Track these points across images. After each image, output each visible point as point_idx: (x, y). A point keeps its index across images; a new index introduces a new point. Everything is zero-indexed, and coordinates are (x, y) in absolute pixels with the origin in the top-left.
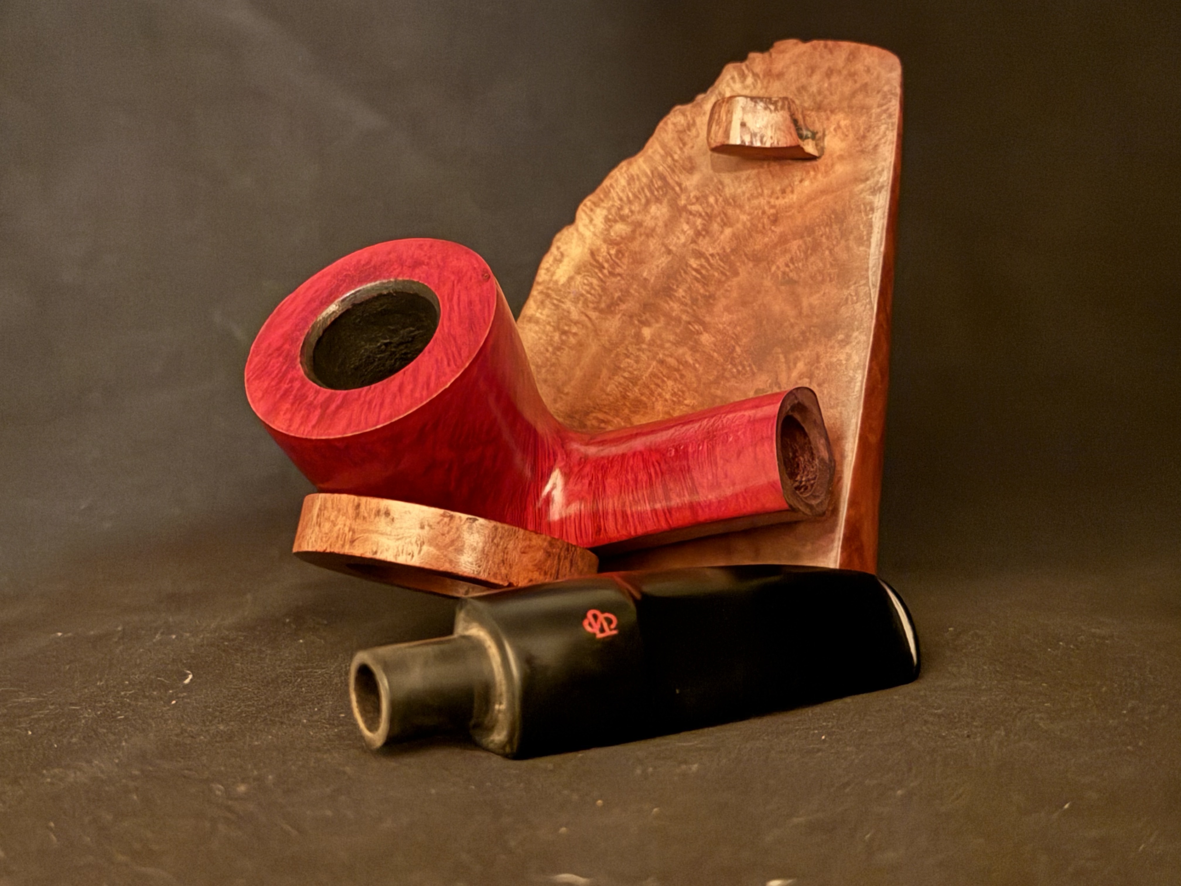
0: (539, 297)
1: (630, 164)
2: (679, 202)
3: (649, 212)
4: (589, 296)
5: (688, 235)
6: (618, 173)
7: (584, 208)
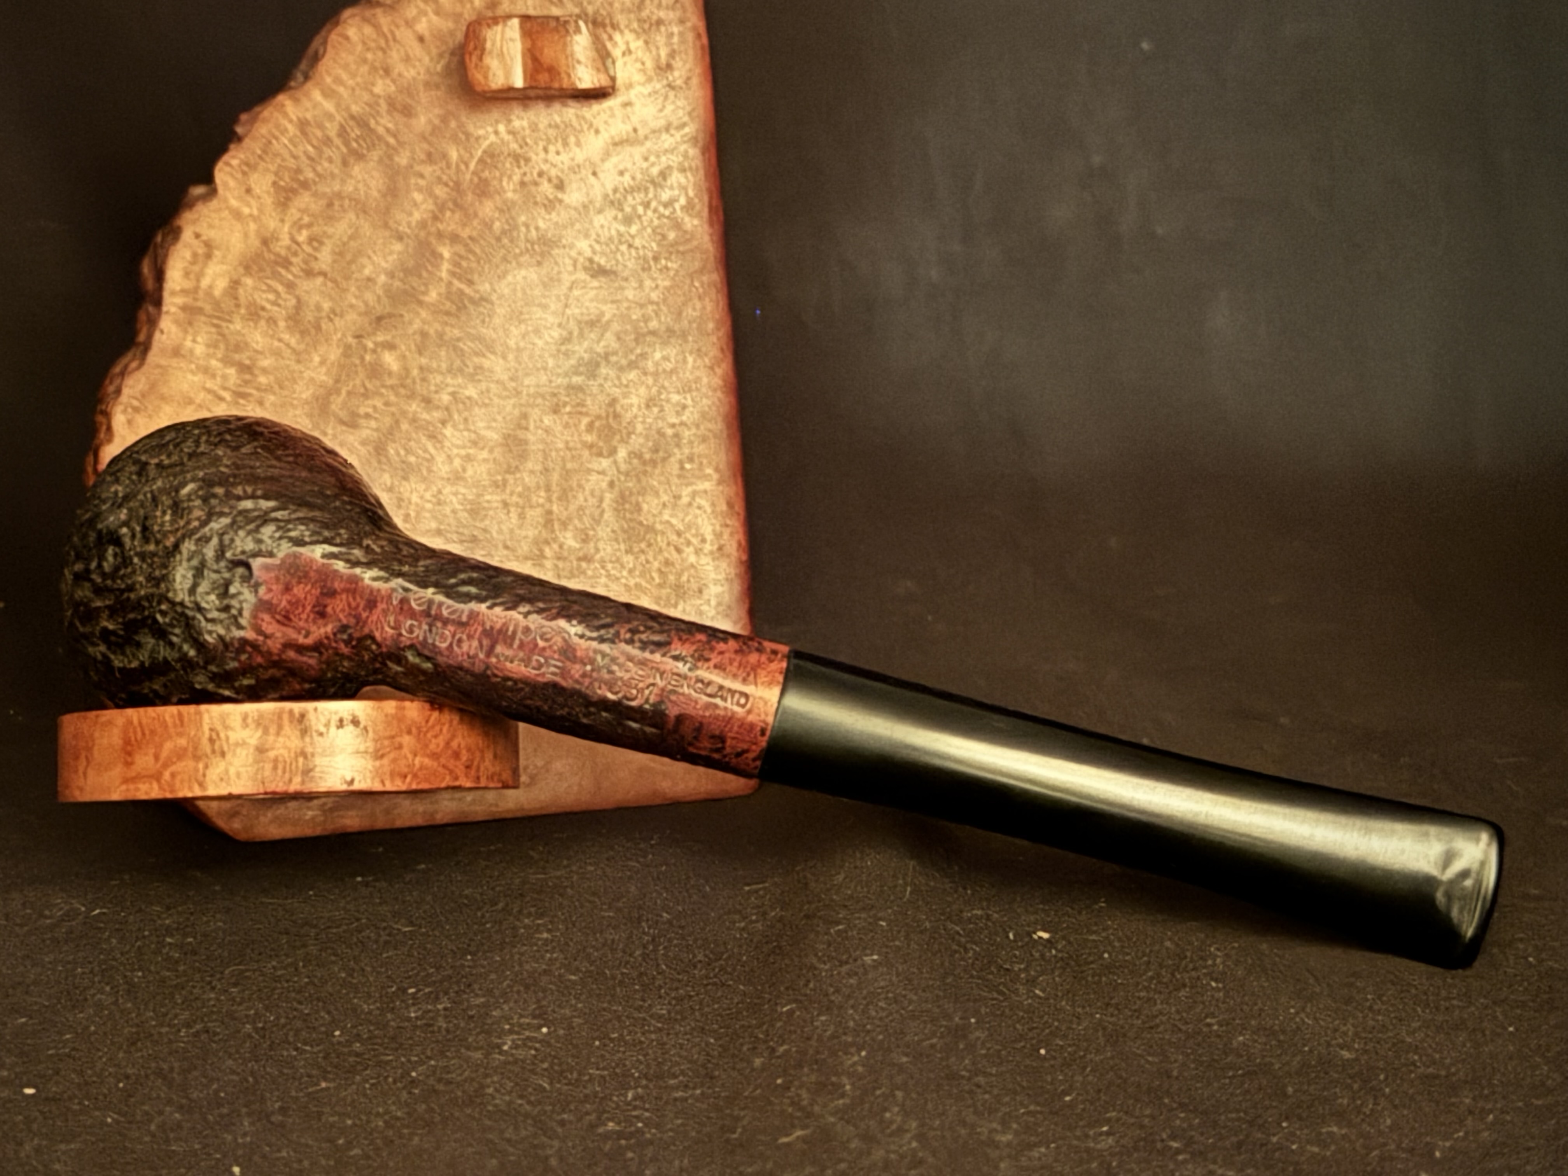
0: (182, 315)
1: (296, 100)
2: (397, 159)
5: (425, 209)
6: (278, 115)
7: (228, 169)
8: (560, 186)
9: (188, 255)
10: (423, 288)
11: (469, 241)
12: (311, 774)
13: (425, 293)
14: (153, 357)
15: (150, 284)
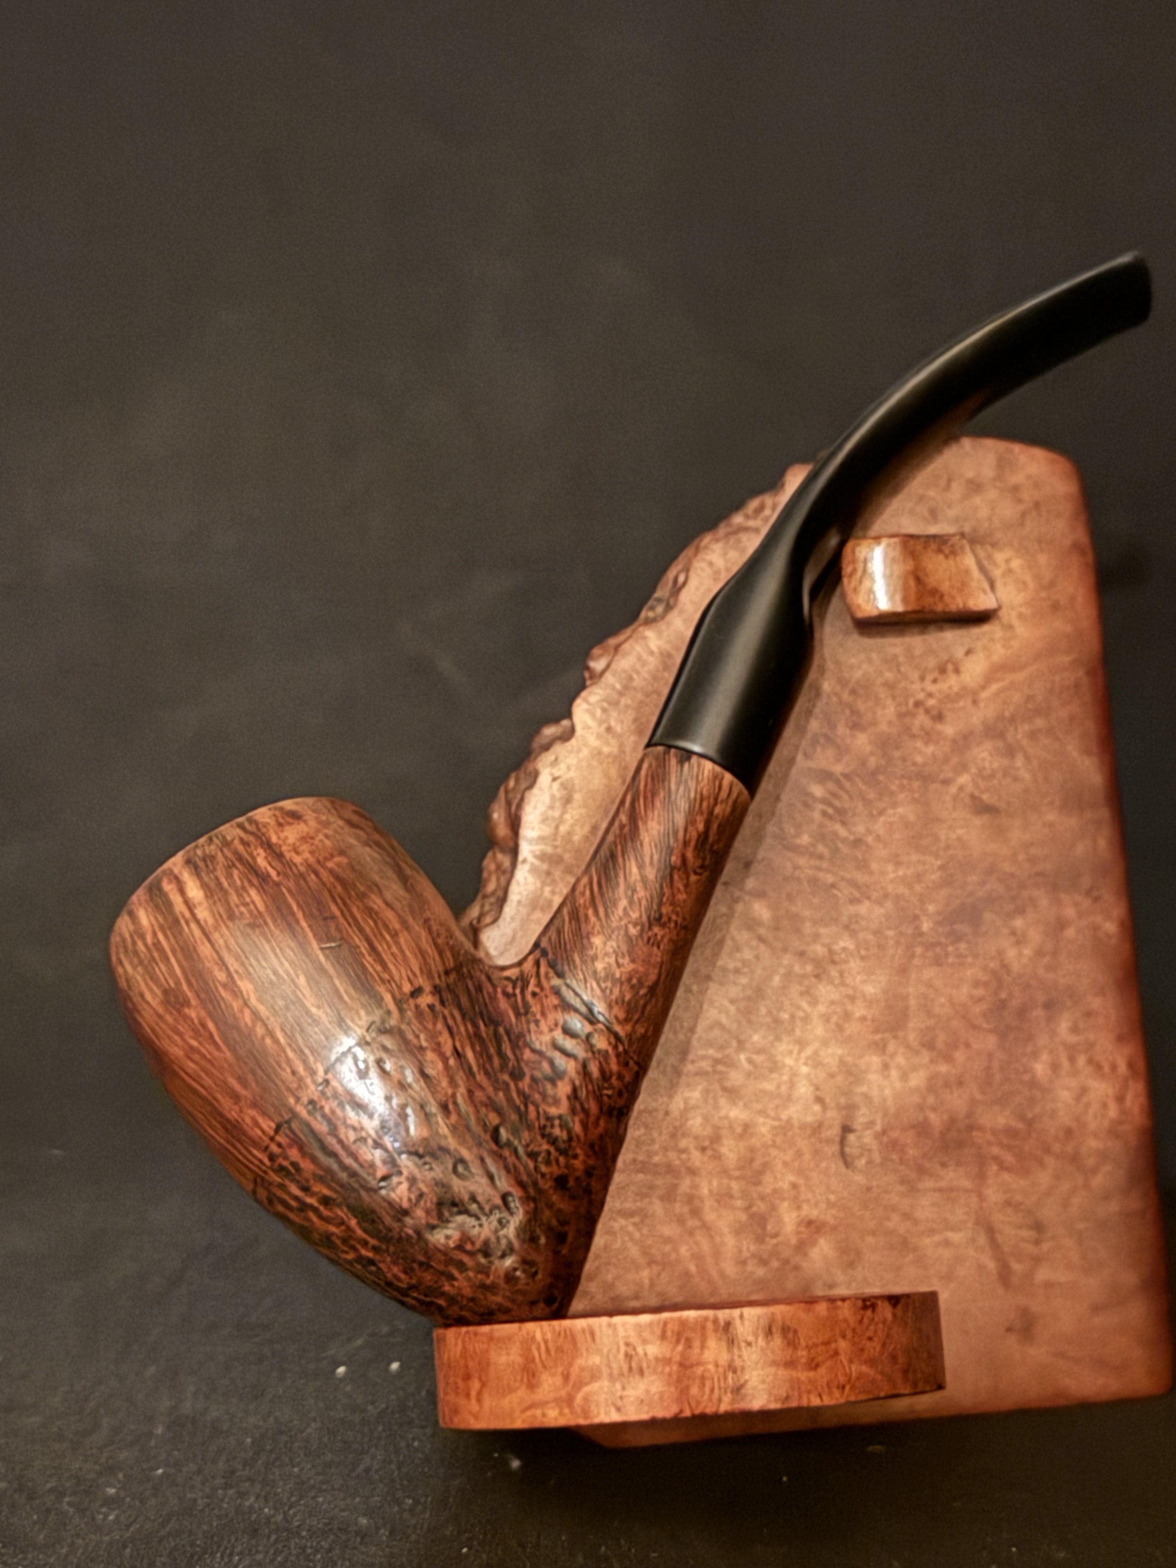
0: (539, 865)
1: (658, 631)
6: (638, 647)
8: (939, 717)
9: (547, 799)
10: (792, 831)
11: (841, 778)
12: (743, 1391)
13: (798, 835)
14: (509, 910)
15: (502, 830)
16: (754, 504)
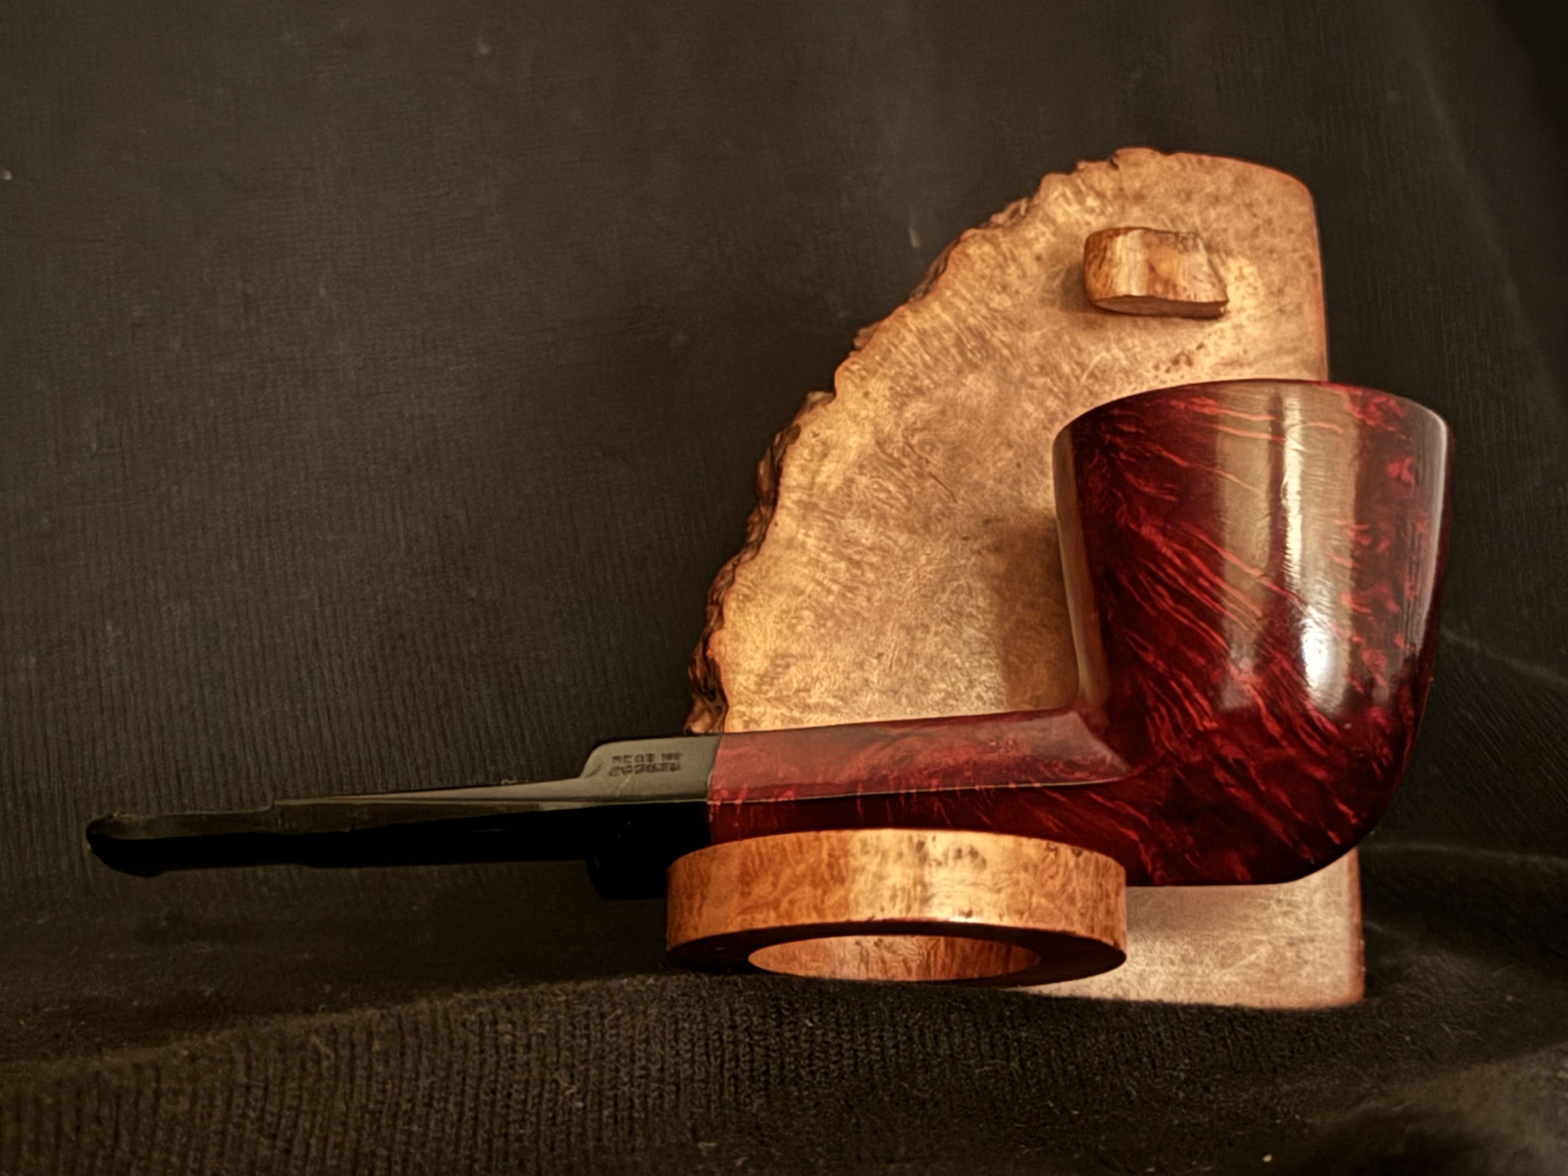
0: (796, 510)
1: (916, 312)
2: (1010, 369)
3: (963, 385)
4: (887, 507)
5: (1036, 419)
6: (897, 325)
7: (847, 374)
9: (806, 453)
12: (930, 903)
14: (767, 549)
15: (765, 485)
16: (1013, 206)
